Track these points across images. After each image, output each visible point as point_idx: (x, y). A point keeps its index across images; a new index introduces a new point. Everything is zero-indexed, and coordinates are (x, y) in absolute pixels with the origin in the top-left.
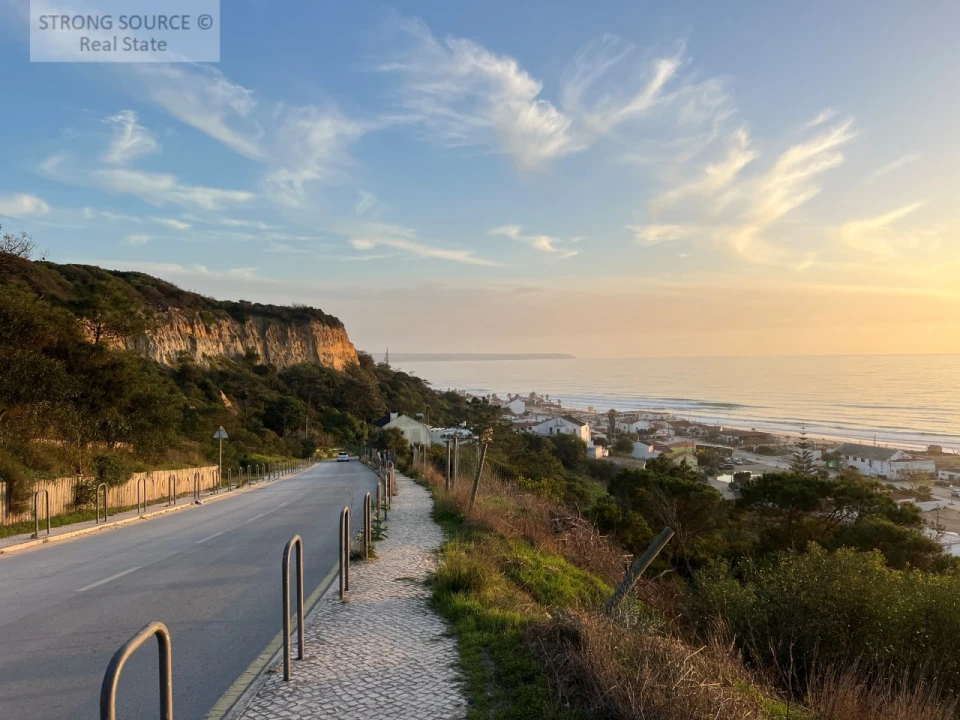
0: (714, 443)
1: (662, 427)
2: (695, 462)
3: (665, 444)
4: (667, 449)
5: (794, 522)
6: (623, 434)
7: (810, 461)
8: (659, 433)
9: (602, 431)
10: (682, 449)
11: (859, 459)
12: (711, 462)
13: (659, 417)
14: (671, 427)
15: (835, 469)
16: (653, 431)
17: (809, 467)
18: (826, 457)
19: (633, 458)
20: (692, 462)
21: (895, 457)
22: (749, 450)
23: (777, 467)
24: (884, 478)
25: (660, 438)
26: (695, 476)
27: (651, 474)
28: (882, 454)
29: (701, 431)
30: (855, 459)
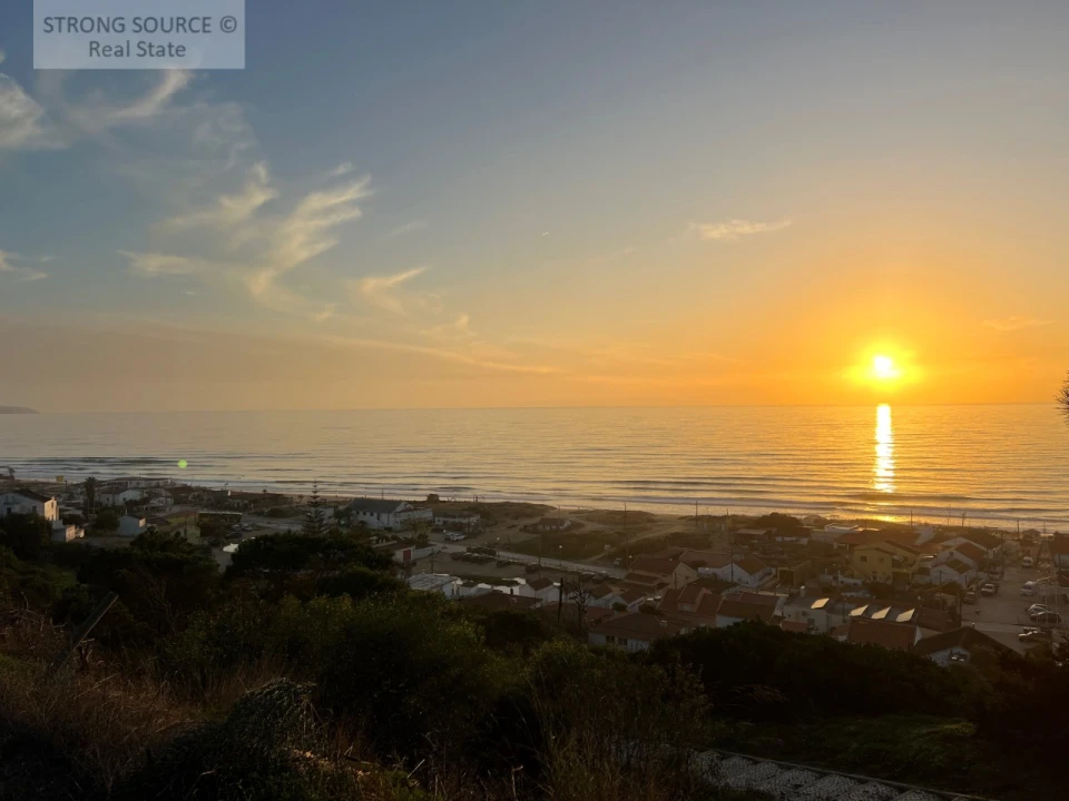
0: (220, 509)
1: (157, 495)
2: (198, 532)
3: (161, 515)
4: (164, 522)
5: (286, 582)
6: (106, 508)
7: (322, 520)
8: (154, 502)
9: (77, 506)
10: (182, 519)
11: (368, 514)
12: (215, 532)
13: (154, 483)
14: (169, 494)
15: (347, 526)
16: (145, 501)
17: (321, 526)
18: (338, 515)
19: (119, 536)
20: (193, 535)
21: (399, 509)
22: (260, 514)
23: (289, 531)
24: (389, 529)
25: (157, 509)
26: (193, 548)
27: (136, 551)
28: (389, 506)
29: (205, 498)
30: (365, 514)
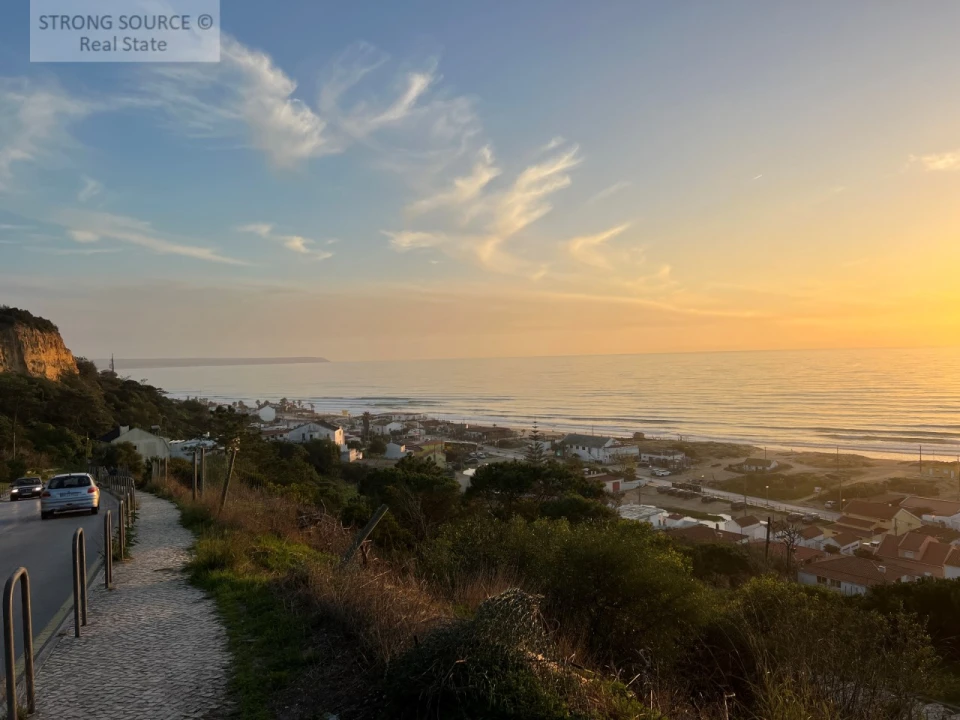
0: (461, 439)
1: (414, 427)
2: (444, 458)
3: (417, 443)
4: (418, 448)
5: (514, 503)
6: (377, 436)
7: (541, 452)
8: (411, 433)
9: (357, 434)
10: (432, 447)
11: (581, 448)
12: (457, 458)
13: (411, 417)
14: (421, 426)
15: (562, 458)
16: (405, 431)
17: (540, 457)
18: (555, 447)
19: (386, 459)
20: (440, 460)
21: (607, 445)
22: (491, 444)
23: (515, 460)
24: (600, 463)
25: (412, 438)
26: (440, 471)
27: (400, 471)
28: (598, 442)
29: (449, 430)
30: (577, 448)
